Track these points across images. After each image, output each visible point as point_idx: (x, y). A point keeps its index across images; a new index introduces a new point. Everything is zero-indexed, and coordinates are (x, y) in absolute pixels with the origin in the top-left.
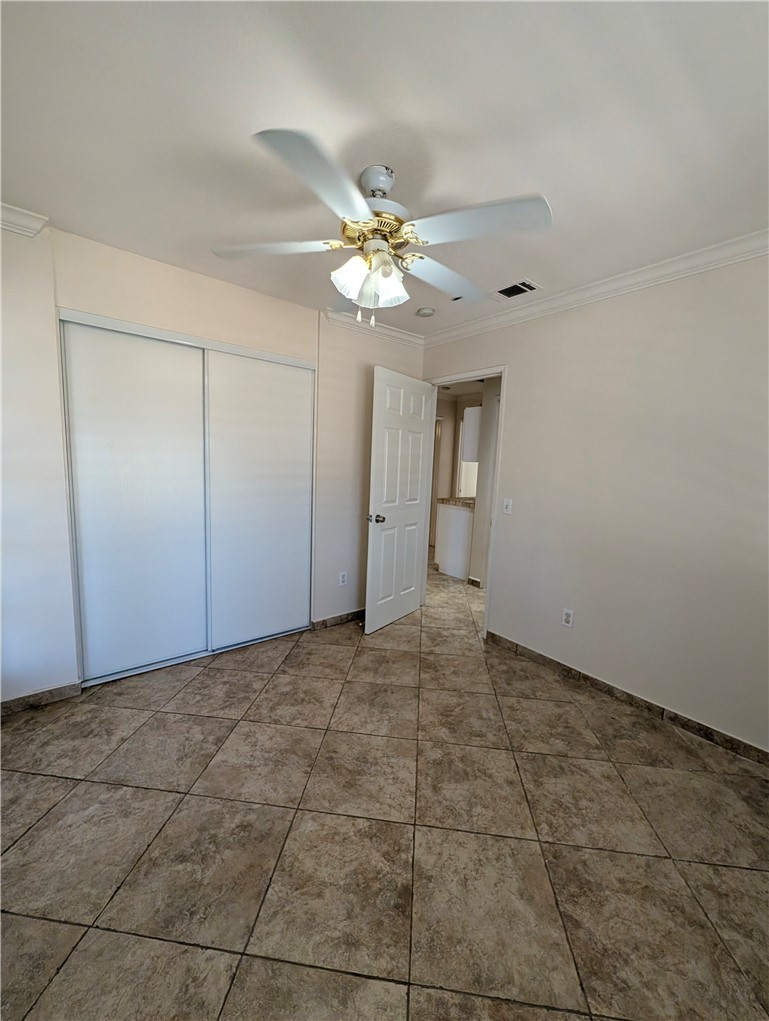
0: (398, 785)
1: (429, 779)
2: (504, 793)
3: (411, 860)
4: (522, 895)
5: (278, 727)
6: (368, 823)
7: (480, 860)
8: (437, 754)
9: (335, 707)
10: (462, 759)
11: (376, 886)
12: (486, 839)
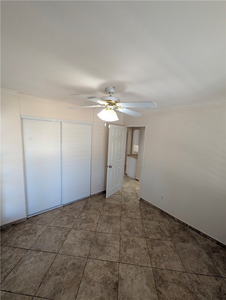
0: (115, 250)
1: (123, 248)
2: (143, 252)
3: (118, 274)
4: (147, 284)
5: (82, 231)
6: (107, 262)
7: (136, 274)
8: (125, 239)
9: (98, 224)
10: (132, 241)
11: (109, 282)
12: (138, 267)
